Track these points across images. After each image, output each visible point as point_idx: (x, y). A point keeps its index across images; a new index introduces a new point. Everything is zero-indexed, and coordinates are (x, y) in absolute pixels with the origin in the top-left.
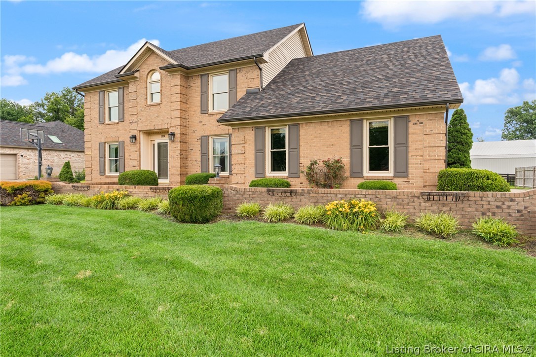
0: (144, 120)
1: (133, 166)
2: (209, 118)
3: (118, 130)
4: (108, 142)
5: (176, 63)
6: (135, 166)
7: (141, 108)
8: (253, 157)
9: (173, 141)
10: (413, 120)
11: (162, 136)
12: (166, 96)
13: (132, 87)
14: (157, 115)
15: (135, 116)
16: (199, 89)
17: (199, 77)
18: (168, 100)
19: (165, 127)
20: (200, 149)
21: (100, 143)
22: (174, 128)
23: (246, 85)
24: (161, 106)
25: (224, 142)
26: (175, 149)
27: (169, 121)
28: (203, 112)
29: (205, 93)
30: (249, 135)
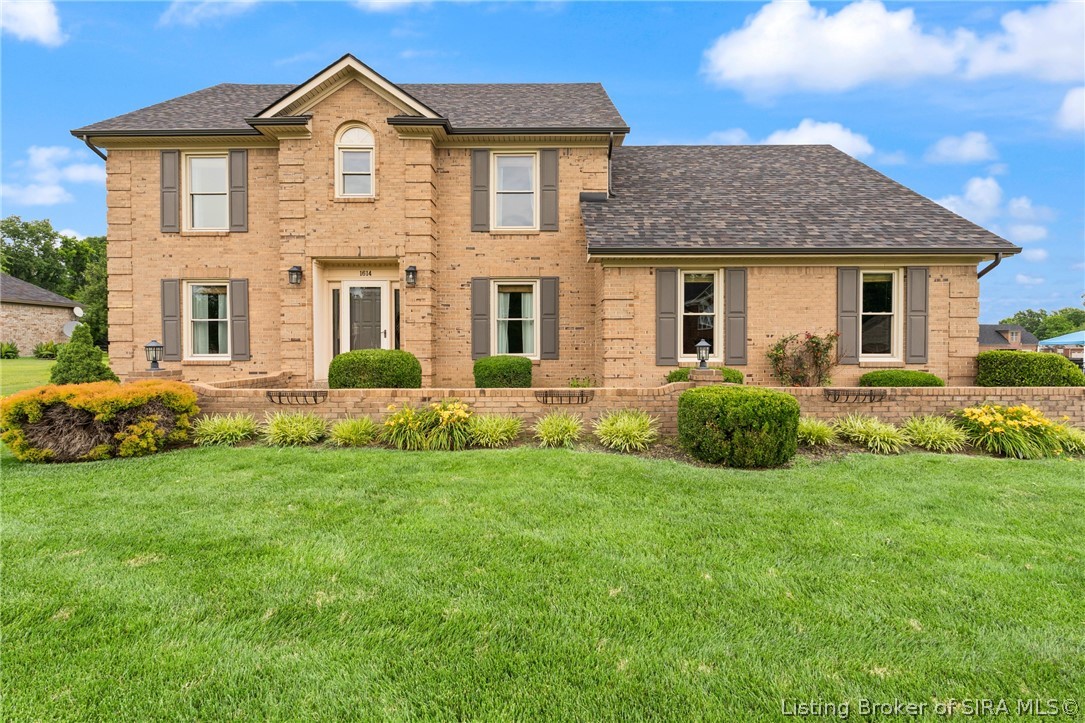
0: (329, 234)
1: (293, 340)
2: (491, 241)
3: (227, 251)
4: (189, 280)
5: (429, 115)
6: (299, 340)
7: (317, 206)
8: (652, 326)
9: (412, 286)
10: (934, 274)
11: (362, 273)
12: (393, 184)
13: (287, 154)
14: (365, 224)
15: (300, 223)
16: (467, 180)
17: (468, 153)
18: (396, 195)
19: (391, 252)
20: (468, 304)
21: (163, 281)
22: (416, 256)
23: (579, 183)
24: (377, 205)
25: (520, 294)
26: (418, 303)
27: (401, 240)
28: (476, 228)
29: (480, 188)
30: (644, 283)
